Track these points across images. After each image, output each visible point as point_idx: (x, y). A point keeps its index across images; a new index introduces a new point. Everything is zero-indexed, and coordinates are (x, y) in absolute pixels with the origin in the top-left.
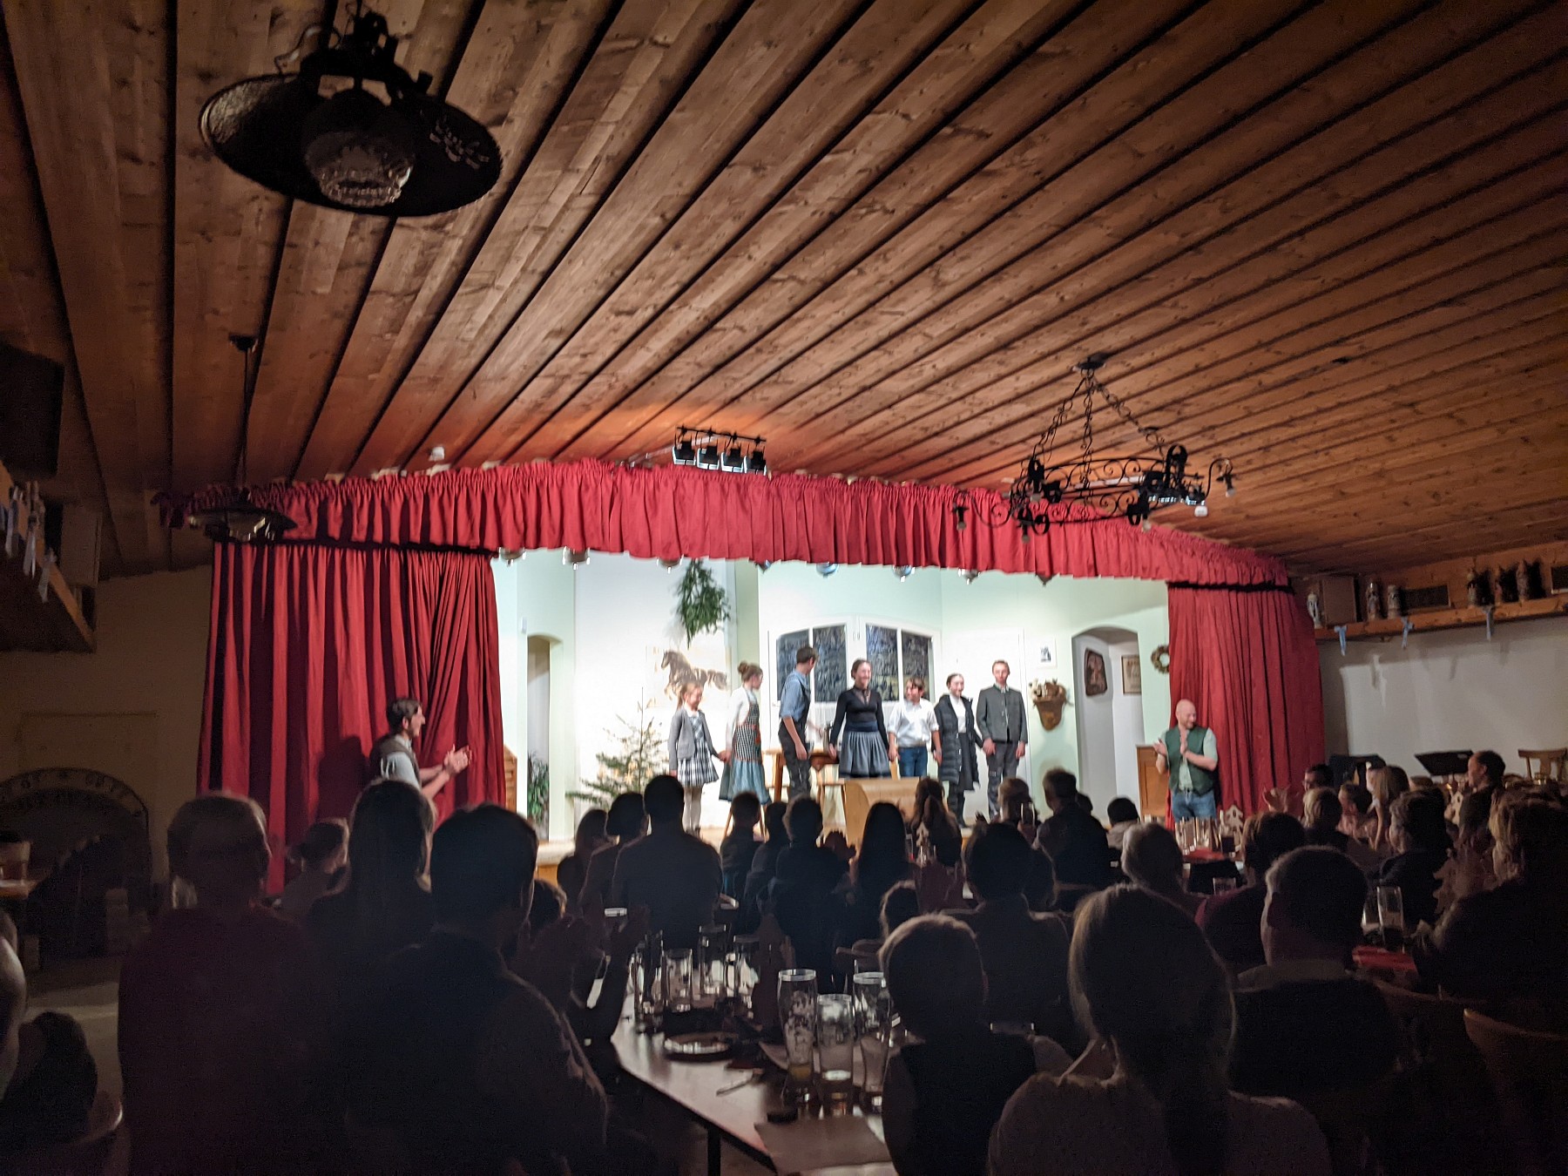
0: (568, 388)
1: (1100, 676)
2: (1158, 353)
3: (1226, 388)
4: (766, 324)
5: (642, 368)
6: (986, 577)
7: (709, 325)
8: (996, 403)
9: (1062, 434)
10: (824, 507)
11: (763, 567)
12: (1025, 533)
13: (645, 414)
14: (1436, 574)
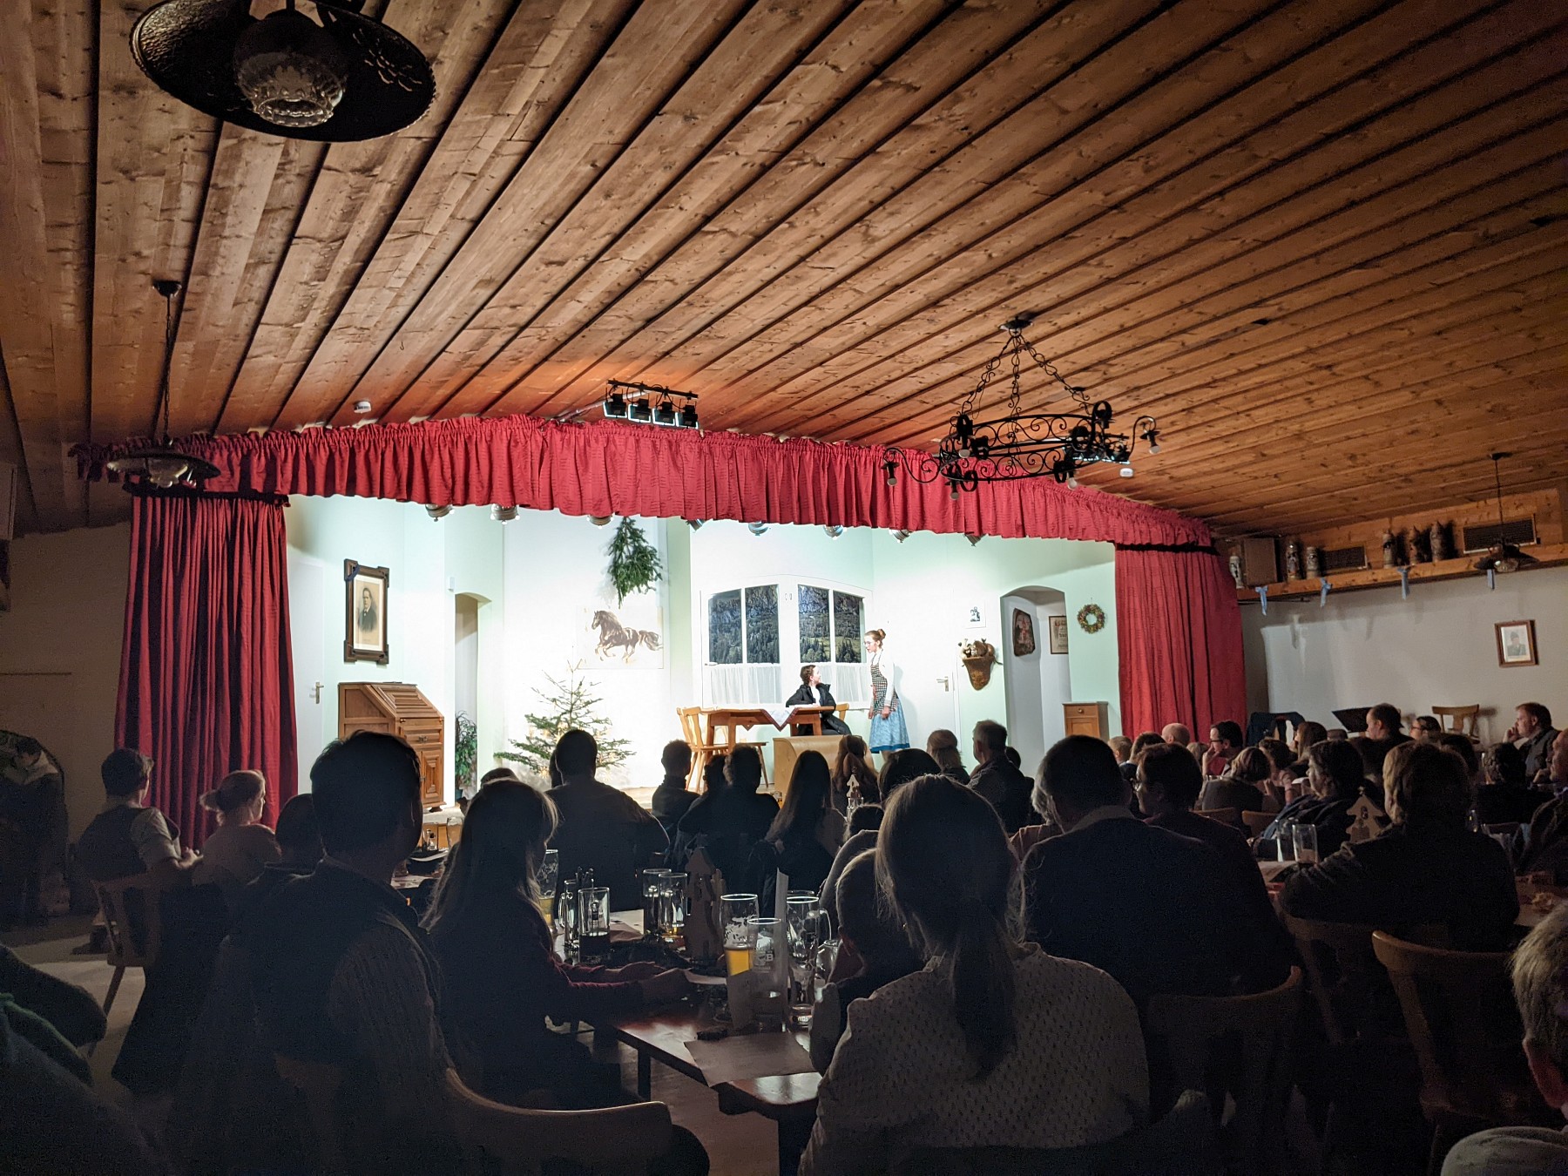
0: (497, 340)
1: (1028, 635)
2: (1085, 313)
3: (1148, 349)
4: (697, 279)
5: (573, 320)
6: (915, 536)
7: (641, 277)
8: (926, 362)
9: (990, 394)
10: (756, 465)
11: (695, 525)
12: (955, 490)
13: (576, 369)
14: (1355, 535)
